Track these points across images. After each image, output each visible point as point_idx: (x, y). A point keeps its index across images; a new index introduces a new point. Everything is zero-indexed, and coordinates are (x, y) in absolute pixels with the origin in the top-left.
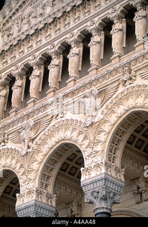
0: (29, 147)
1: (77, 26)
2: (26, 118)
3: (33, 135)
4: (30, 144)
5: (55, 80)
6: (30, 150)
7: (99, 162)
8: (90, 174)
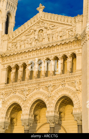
0: (26, 98)
1: (45, 56)
2: (25, 86)
3: (27, 93)
4: (27, 96)
5: (36, 74)
6: (27, 99)
7: (52, 110)
8: (49, 113)
